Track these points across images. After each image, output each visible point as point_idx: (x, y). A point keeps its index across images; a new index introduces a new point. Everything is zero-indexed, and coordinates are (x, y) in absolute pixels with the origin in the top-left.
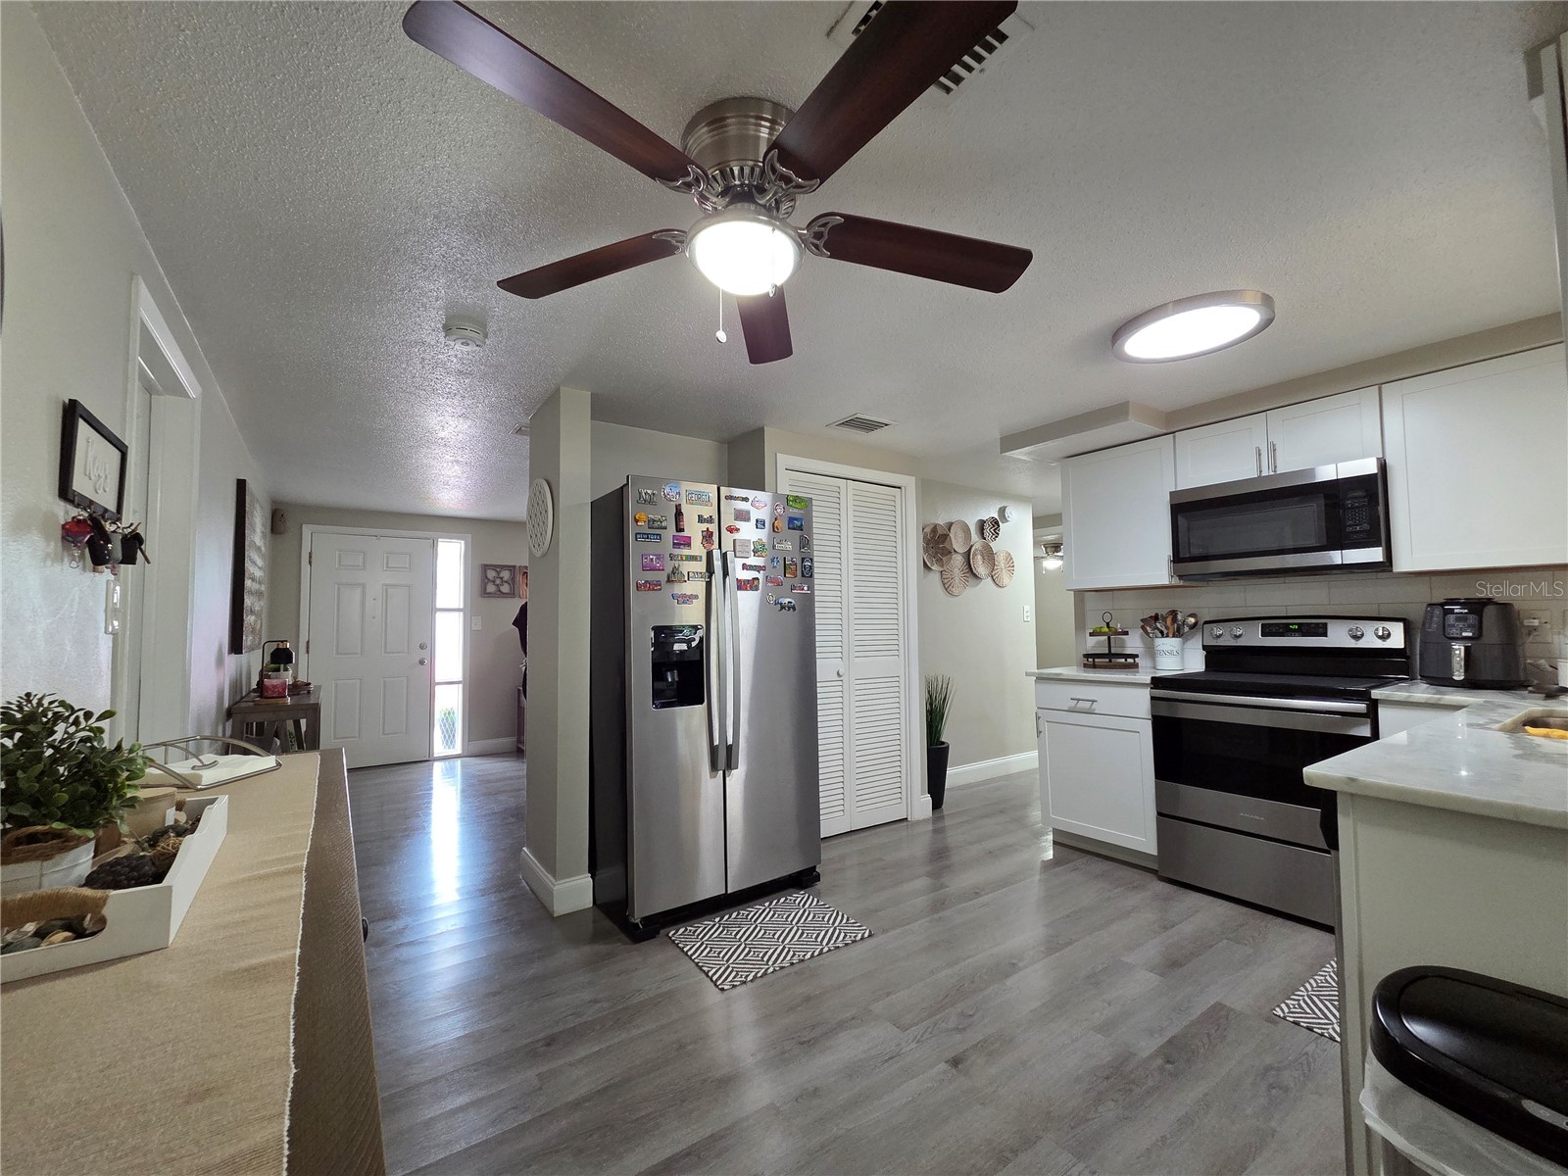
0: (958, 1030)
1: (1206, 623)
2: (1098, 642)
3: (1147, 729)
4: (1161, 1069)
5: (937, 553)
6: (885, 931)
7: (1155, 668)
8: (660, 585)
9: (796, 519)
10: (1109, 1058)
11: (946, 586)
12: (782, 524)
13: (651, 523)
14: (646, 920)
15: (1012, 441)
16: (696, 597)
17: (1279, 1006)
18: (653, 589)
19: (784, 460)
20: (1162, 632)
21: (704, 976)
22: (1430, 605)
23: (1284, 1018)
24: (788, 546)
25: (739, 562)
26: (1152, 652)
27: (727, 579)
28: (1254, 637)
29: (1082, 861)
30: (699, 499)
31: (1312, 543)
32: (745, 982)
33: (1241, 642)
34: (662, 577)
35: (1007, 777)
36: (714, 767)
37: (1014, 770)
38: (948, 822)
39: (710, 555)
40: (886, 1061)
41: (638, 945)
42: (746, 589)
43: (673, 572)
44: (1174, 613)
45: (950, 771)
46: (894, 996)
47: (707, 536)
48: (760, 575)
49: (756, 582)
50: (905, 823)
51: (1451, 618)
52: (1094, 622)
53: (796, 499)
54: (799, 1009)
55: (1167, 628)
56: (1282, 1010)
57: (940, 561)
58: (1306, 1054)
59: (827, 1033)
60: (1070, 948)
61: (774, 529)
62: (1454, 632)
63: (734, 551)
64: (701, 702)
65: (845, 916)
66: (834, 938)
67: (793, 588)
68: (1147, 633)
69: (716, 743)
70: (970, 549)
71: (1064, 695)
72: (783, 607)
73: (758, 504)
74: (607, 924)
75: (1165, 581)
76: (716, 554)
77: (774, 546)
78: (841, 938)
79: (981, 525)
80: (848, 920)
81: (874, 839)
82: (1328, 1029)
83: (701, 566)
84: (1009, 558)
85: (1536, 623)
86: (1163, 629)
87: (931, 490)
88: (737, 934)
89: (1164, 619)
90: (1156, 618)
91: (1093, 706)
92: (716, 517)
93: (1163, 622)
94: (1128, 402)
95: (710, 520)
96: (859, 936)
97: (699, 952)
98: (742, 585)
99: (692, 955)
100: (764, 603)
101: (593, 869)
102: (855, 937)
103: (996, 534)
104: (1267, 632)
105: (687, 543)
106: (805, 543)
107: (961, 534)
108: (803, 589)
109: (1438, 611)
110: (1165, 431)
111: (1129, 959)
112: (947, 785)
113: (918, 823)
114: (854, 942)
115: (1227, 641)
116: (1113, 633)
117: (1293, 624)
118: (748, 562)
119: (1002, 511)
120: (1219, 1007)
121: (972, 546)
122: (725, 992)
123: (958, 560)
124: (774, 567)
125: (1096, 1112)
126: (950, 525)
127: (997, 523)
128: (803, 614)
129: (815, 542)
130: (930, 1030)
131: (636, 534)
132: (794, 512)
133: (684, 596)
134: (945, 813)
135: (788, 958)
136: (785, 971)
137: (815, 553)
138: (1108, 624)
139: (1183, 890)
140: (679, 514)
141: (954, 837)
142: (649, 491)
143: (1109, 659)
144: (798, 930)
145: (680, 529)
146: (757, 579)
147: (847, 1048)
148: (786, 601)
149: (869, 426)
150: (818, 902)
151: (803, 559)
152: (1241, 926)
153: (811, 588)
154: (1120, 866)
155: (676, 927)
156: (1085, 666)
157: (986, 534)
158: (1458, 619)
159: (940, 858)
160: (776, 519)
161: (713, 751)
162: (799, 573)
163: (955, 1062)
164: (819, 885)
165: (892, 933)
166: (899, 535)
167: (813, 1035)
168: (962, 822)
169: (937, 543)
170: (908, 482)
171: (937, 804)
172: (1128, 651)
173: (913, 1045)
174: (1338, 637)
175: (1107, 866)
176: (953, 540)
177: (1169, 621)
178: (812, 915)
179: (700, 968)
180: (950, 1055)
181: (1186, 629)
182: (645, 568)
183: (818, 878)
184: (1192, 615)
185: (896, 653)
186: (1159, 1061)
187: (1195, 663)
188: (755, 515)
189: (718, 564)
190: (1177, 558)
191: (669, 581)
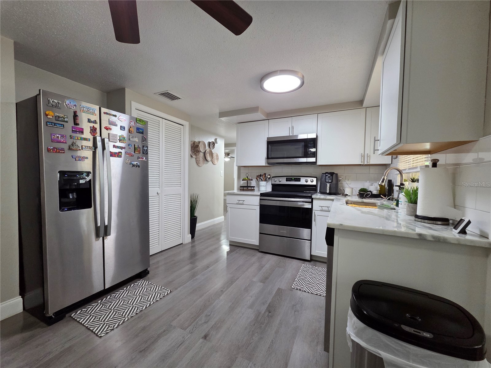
0: (206, 322)
1: (273, 177)
2: (244, 183)
3: (258, 208)
4: (268, 316)
5: (194, 151)
6: (176, 289)
7: (259, 190)
8: (64, 150)
9: (140, 129)
10: (254, 317)
11: (197, 163)
12: (134, 130)
13: (57, 118)
14: (56, 314)
15: (223, 114)
16: (87, 158)
17: (292, 285)
18: (59, 152)
19: (135, 105)
20: (262, 180)
21: (90, 332)
22: (323, 173)
23: (294, 288)
24: (137, 140)
25: (111, 144)
26: (259, 186)
27: (105, 151)
28: (284, 182)
29: (238, 249)
30: (88, 111)
31: (301, 155)
32: (113, 329)
33: (281, 183)
34: (65, 146)
35: (214, 225)
36: (97, 236)
37: (216, 223)
38: (196, 243)
39: (95, 140)
40: (178, 347)
41: (51, 327)
42: (115, 157)
43: (72, 145)
44: (265, 174)
45: (197, 225)
46: (181, 316)
47: (93, 130)
48: (123, 151)
49: (120, 154)
50: (182, 245)
51: (327, 177)
52: (243, 176)
53: (140, 120)
54: (140, 334)
55: (263, 178)
56: (293, 286)
57: (195, 154)
58: (301, 298)
59: (153, 342)
60: (238, 280)
61: (130, 131)
62: (327, 181)
63: (109, 138)
64: (90, 207)
65: (160, 286)
66: (155, 297)
67: (138, 158)
68: (258, 180)
69: (99, 225)
70: (205, 151)
71: (235, 199)
72: (133, 166)
73: (122, 119)
74: (32, 319)
75: (264, 164)
76: (99, 139)
77: (129, 139)
78: (158, 296)
79: (209, 143)
80: (161, 288)
81: (170, 253)
82: (303, 289)
83: (90, 144)
84: (217, 156)
85: (341, 179)
86: (262, 179)
87: (194, 129)
88: (109, 306)
89: (263, 176)
90: (261, 176)
91: (244, 202)
92: (98, 121)
93: (262, 177)
94: (258, 107)
95: (95, 122)
96: (166, 293)
97: (89, 320)
98: (112, 155)
99: (84, 323)
100: (124, 164)
101: (22, 293)
102: (164, 294)
103: (214, 147)
104: (287, 180)
105: (82, 131)
106: (144, 139)
107: (203, 146)
108: (143, 159)
109: (324, 175)
110: (266, 119)
111: (255, 280)
112: (196, 230)
113: (186, 244)
114: (164, 296)
115: (278, 183)
116: (248, 180)
117: (293, 178)
118: (116, 144)
119: (216, 140)
120: (279, 289)
121: (206, 150)
122: (102, 338)
123: (201, 155)
124: (129, 148)
125: (252, 339)
126: (199, 142)
127: (214, 143)
128: (144, 169)
129: (149, 139)
130: (195, 326)
131: (47, 122)
132: (139, 125)
133: (79, 157)
134: (195, 240)
135: (135, 311)
136: (133, 318)
137: (149, 144)
138: (247, 177)
139: (265, 254)
140: (75, 116)
141: (198, 248)
142: (55, 101)
143: (246, 188)
144: (139, 297)
145: (76, 124)
146: (121, 152)
147: (161, 347)
148: (135, 163)
149: (172, 97)
150: (148, 283)
151: (143, 146)
152: (280, 262)
153: (147, 158)
154: (249, 249)
155: (76, 311)
156: (240, 190)
157: (211, 147)
158: (328, 177)
159: (193, 256)
160: (131, 127)
161: (97, 229)
162: (141, 152)
163: (205, 337)
164: (149, 275)
165: (179, 289)
166: (182, 143)
167: (146, 346)
168: (201, 242)
169: (195, 148)
170: (186, 124)
171: (193, 237)
172: (252, 185)
173: (189, 335)
174: (303, 182)
175: (245, 250)
176: (200, 148)
177: (264, 176)
178: (146, 289)
179: (89, 329)
180: (203, 335)
181: (268, 179)
182: (53, 141)
183: (148, 273)
184: (269, 175)
185: (180, 186)
186: (267, 313)
187: (269, 189)
188: (119, 124)
189: (99, 144)
190: (268, 158)
191: (70, 149)
